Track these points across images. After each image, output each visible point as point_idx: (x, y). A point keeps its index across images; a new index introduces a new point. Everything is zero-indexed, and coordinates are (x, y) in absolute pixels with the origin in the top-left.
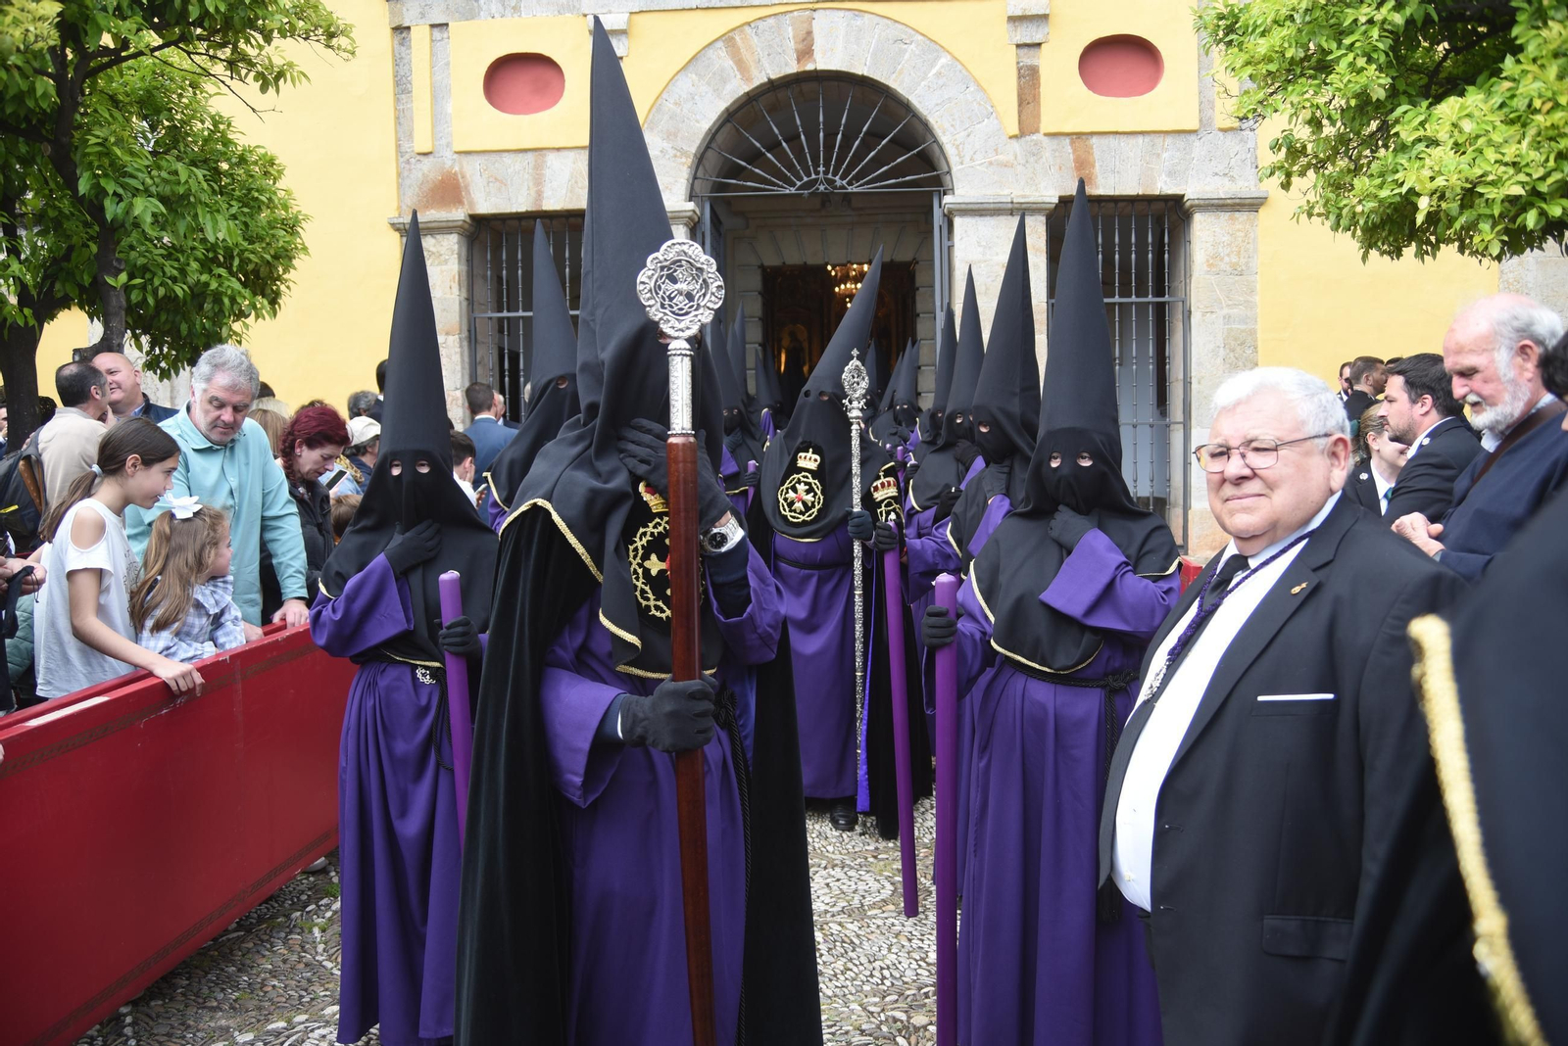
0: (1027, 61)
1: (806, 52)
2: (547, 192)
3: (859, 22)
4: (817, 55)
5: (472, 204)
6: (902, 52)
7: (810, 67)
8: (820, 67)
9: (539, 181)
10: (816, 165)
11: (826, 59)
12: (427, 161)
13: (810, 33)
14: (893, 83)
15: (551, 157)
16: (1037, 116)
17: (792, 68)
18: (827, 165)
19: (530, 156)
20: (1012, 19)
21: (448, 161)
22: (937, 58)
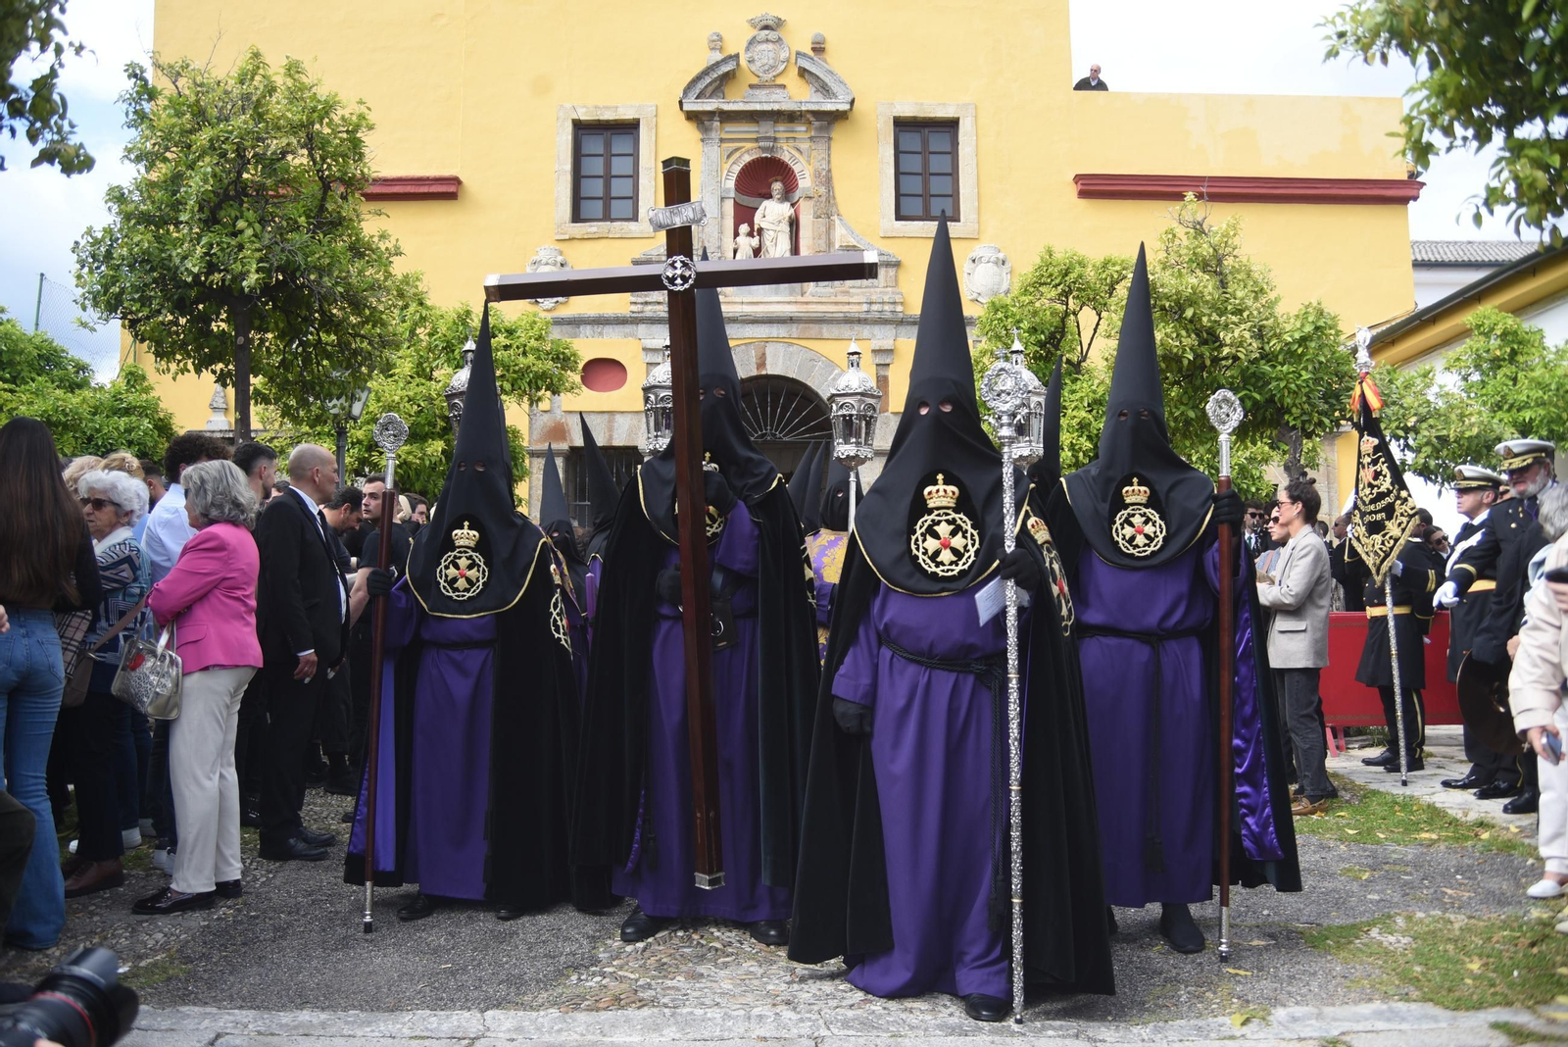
0: (882, 373)
1: (762, 364)
2: (615, 436)
3: (791, 349)
4: (768, 366)
5: (571, 440)
6: (814, 366)
7: (764, 373)
8: (770, 372)
9: (610, 429)
10: (766, 426)
11: (772, 369)
12: (546, 417)
13: (764, 354)
14: (809, 384)
15: (618, 417)
16: (887, 403)
17: (754, 373)
18: (772, 426)
19: (606, 416)
20: (874, 351)
21: (558, 414)
22: (833, 370)
